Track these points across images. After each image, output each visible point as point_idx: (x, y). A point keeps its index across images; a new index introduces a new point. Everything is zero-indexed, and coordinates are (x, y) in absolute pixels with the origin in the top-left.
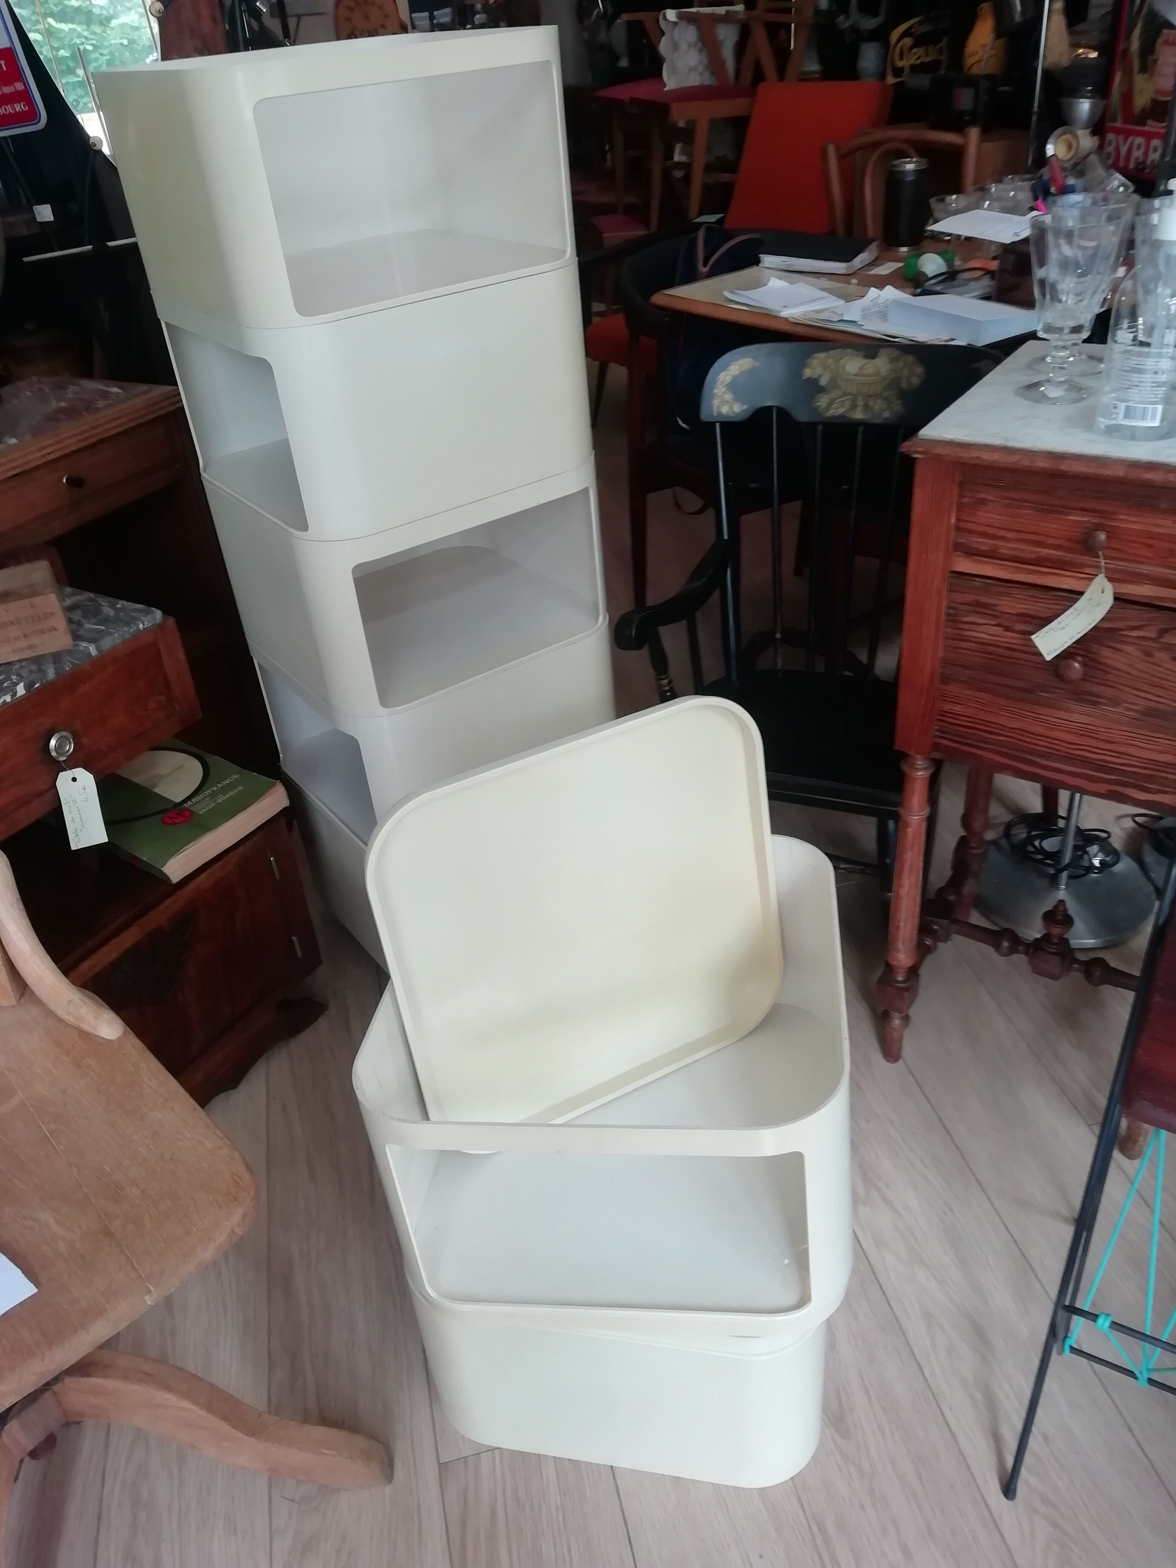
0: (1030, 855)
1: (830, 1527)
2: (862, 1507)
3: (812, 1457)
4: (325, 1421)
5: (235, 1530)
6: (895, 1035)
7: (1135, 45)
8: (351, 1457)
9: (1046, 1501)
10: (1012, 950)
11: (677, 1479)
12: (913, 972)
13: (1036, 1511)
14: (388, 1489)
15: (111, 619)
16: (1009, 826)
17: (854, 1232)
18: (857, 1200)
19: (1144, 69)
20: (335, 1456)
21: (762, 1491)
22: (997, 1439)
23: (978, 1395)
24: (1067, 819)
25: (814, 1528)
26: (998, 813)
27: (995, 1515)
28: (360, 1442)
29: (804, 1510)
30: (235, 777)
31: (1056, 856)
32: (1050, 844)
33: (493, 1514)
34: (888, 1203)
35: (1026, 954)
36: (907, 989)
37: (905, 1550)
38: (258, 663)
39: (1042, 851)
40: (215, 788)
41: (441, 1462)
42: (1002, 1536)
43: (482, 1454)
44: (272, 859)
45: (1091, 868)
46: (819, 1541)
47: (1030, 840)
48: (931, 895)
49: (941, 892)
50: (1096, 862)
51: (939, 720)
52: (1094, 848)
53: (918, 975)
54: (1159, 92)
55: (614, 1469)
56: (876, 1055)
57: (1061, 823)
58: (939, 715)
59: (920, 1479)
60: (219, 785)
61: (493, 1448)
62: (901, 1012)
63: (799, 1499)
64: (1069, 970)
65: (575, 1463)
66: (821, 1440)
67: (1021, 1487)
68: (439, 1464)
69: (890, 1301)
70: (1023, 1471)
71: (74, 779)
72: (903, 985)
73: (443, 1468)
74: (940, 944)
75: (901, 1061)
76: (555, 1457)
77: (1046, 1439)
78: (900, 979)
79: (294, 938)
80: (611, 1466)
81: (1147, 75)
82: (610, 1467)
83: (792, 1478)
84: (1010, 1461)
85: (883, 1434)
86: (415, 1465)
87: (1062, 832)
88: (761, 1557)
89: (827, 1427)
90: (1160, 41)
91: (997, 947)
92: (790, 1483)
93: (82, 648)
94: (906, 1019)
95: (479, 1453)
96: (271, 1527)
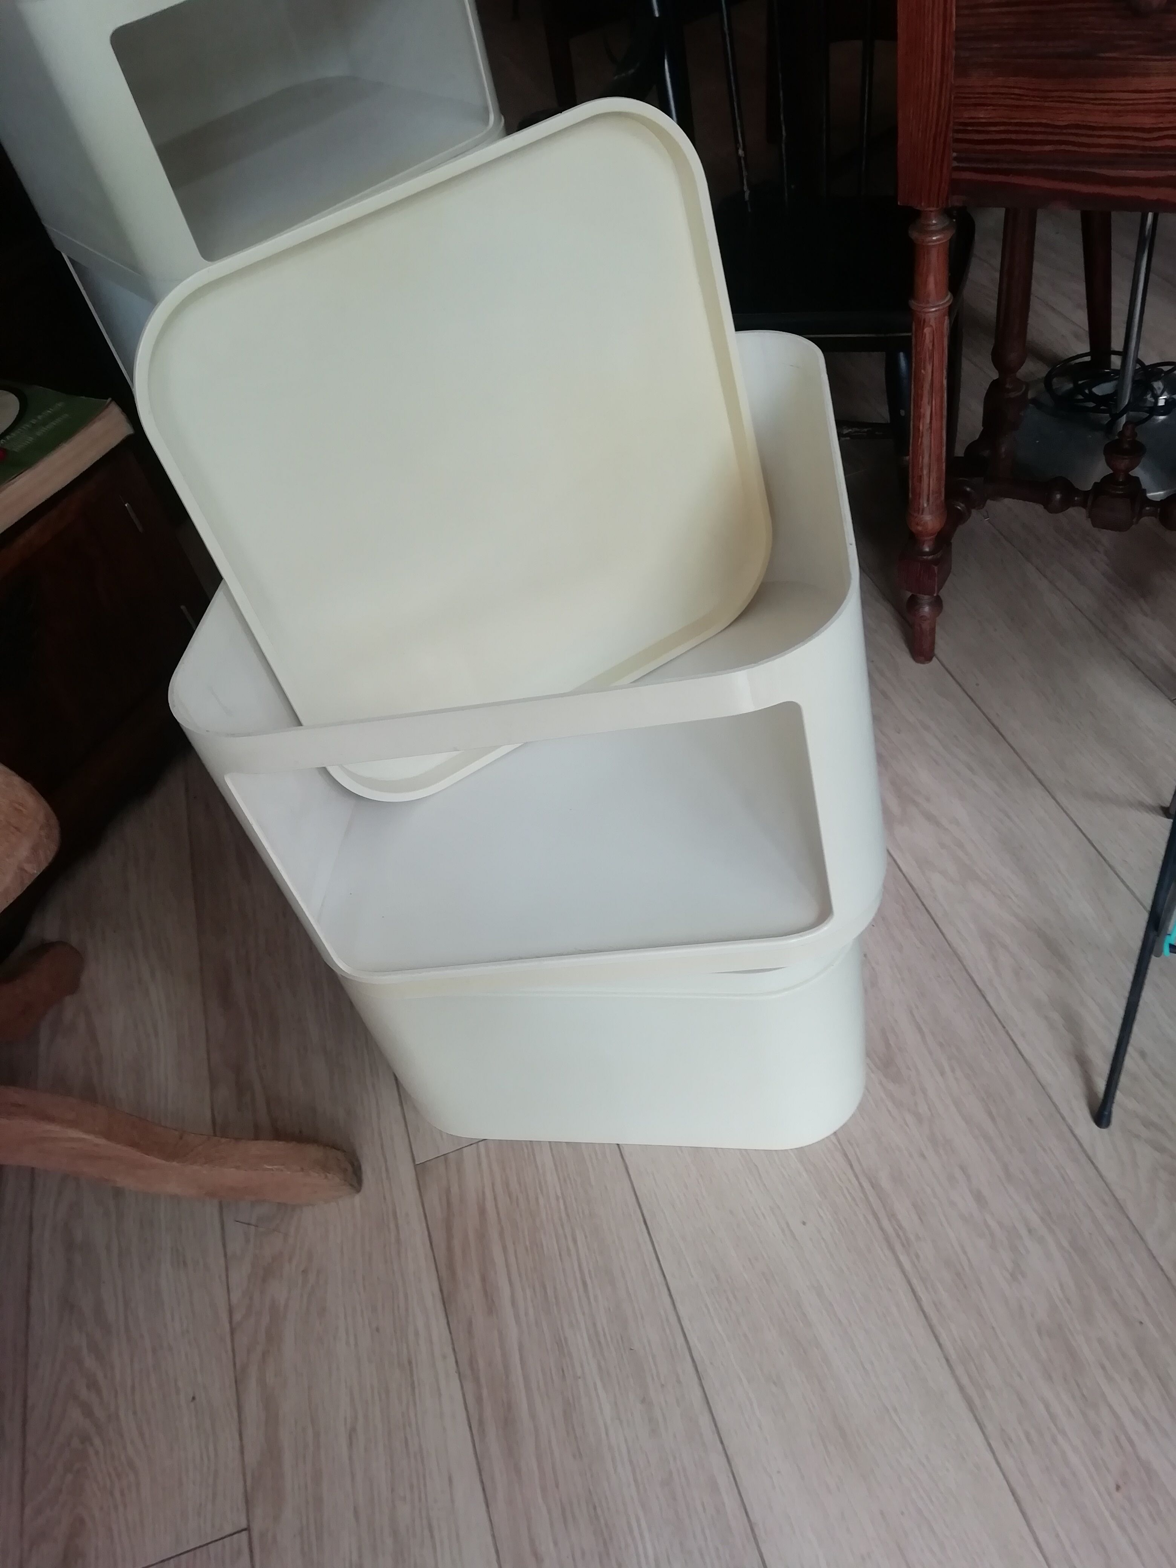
0: (1081, 404)
1: (885, 1183)
2: (923, 1156)
3: (858, 1108)
4: (279, 1134)
5: (185, 1263)
6: (926, 626)
8: (302, 1170)
9: (1148, 1124)
10: (1067, 503)
11: (697, 1150)
12: (943, 539)
13: (1138, 1136)
14: (357, 1199)
16: (1048, 380)
17: (888, 851)
18: (889, 820)
20: (282, 1170)
21: (800, 1150)
22: (1083, 1062)
23: (1055, 1016)
24: (1124, 354)
25: (866, 1185)
26: (1033, 370)
27: (1086, 1146)
28: (314, 1152)
29: (851, 1166)
30: (60, 405)
31: (1111, 400)
32: (1102, 389)
33: (482, 1212)
34: (930, 817)
35: (1084, 506)
36: (936, 562)
37: (979, 1197)
38: (69, 258)
39: (1093, 397)
40: (34, 421)
41: (417, 1163)
42: (1096, 1168)
43: (464, 1149)
44: (126, 505)
45: (1155, 410)
46: (873, 1198)
47: (1078, 389)
48: (960, 451)
49: (972, 448)
50: (1161, 402)
51: (957, 141)
52: (1158, 385)
53: (949, 544)
55: (621, 1147)
56: (904, 658)
57: (1116, 361)
58: (958, 131)
59: (990, 1114)
60: (39, 417)
61: (478, 1141)
62: (930, 593)
63: (846, 1155)
64: (1140, 515)
65: (575, 1146)
66: (867, 1088)
67: (1117, 1113)
68: (416, 1166)
69: (940, 926)
70: (1119, 1095)
72: (930, 557)
73: (421, 1170)
74: (974, 511)
75: (934, 659)
76: (550, 1142)
77: (1143, 1054)
78: (927, 550)
79: (183, 607)
80: (618, 1144)
82: (616, 1146)
83: (835, 1133)
84: (1101, 1085)
85: (942, 1073)
86: (387, 1170)
87: (1119, 374)
88: (804, 1223)
89: (873, 1072)
91: (1047, 503)
92: (834, 1139)
94: (938, 604)
95: (460, 1149)
96: (225, 1255)
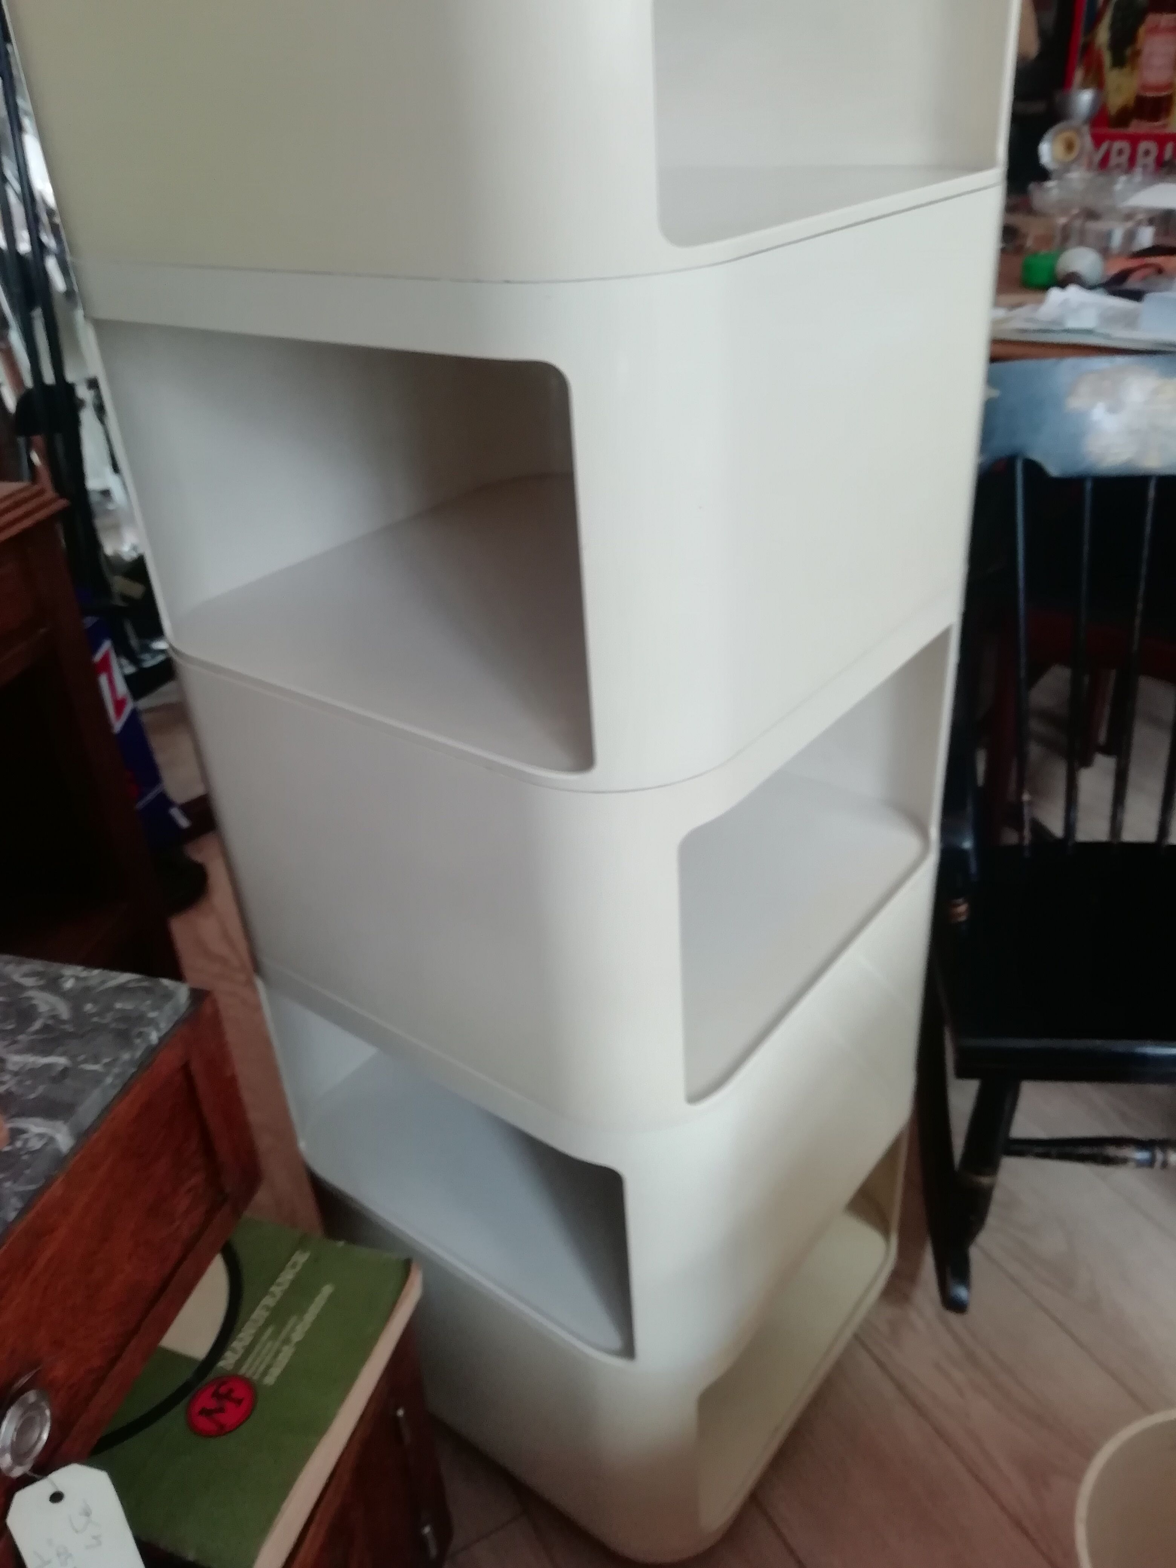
7: (1103, 35)
15: (69, 1028)
19: (1119, 61)
40: (270, 1302)
44: (399, 1412)
54: (1145, 87)
60: (277, 1291)
71: (57, 1497)
79: (426, 1530)
81: (1126, 70)
90: (1142, 30)
93: (36, 1144)
